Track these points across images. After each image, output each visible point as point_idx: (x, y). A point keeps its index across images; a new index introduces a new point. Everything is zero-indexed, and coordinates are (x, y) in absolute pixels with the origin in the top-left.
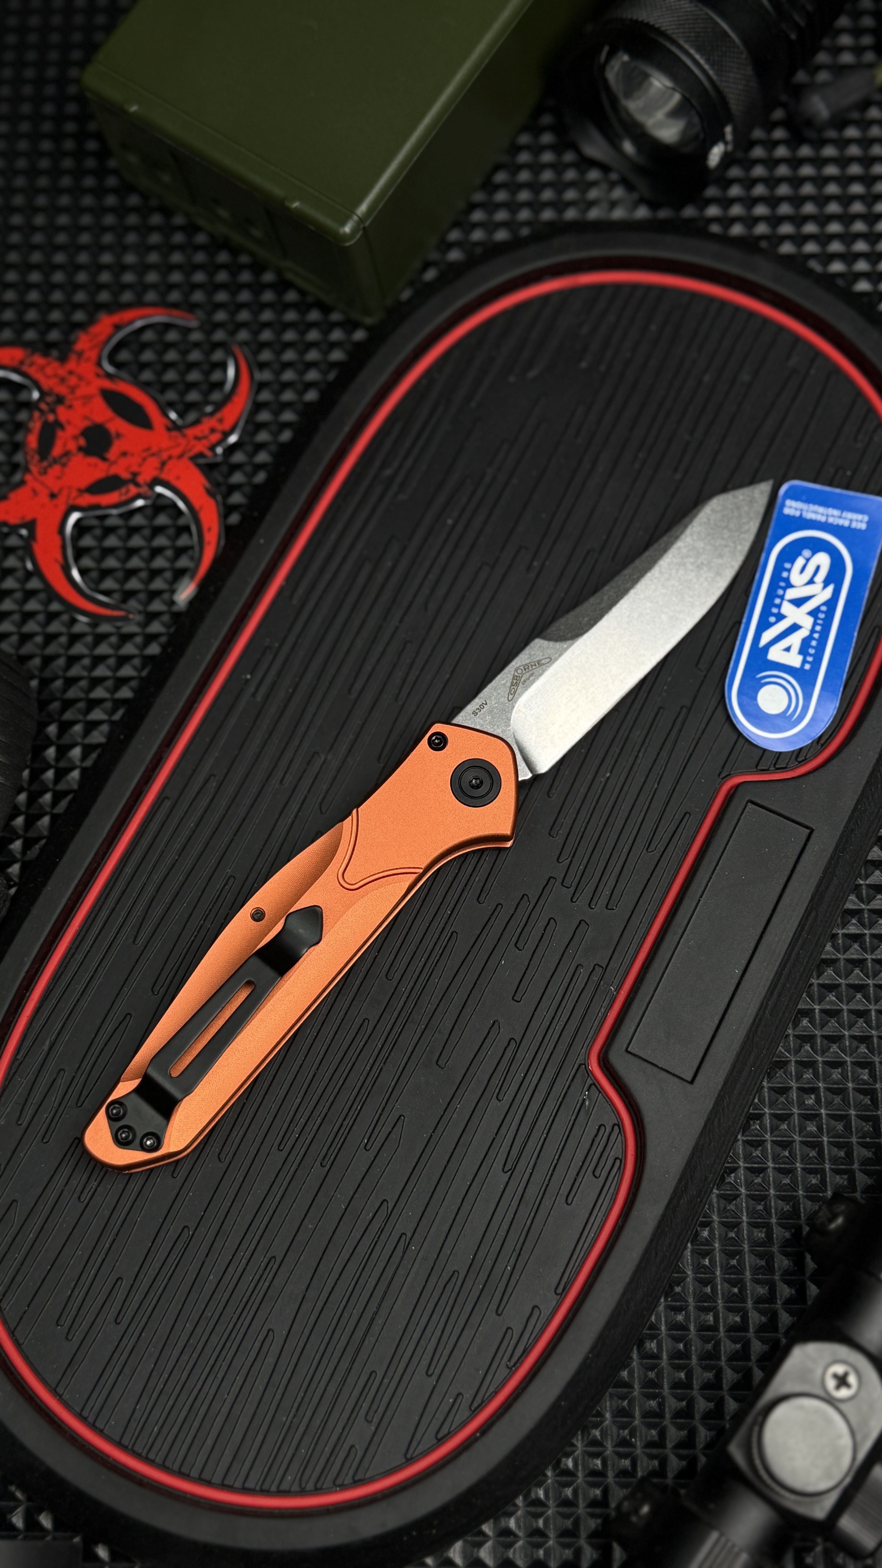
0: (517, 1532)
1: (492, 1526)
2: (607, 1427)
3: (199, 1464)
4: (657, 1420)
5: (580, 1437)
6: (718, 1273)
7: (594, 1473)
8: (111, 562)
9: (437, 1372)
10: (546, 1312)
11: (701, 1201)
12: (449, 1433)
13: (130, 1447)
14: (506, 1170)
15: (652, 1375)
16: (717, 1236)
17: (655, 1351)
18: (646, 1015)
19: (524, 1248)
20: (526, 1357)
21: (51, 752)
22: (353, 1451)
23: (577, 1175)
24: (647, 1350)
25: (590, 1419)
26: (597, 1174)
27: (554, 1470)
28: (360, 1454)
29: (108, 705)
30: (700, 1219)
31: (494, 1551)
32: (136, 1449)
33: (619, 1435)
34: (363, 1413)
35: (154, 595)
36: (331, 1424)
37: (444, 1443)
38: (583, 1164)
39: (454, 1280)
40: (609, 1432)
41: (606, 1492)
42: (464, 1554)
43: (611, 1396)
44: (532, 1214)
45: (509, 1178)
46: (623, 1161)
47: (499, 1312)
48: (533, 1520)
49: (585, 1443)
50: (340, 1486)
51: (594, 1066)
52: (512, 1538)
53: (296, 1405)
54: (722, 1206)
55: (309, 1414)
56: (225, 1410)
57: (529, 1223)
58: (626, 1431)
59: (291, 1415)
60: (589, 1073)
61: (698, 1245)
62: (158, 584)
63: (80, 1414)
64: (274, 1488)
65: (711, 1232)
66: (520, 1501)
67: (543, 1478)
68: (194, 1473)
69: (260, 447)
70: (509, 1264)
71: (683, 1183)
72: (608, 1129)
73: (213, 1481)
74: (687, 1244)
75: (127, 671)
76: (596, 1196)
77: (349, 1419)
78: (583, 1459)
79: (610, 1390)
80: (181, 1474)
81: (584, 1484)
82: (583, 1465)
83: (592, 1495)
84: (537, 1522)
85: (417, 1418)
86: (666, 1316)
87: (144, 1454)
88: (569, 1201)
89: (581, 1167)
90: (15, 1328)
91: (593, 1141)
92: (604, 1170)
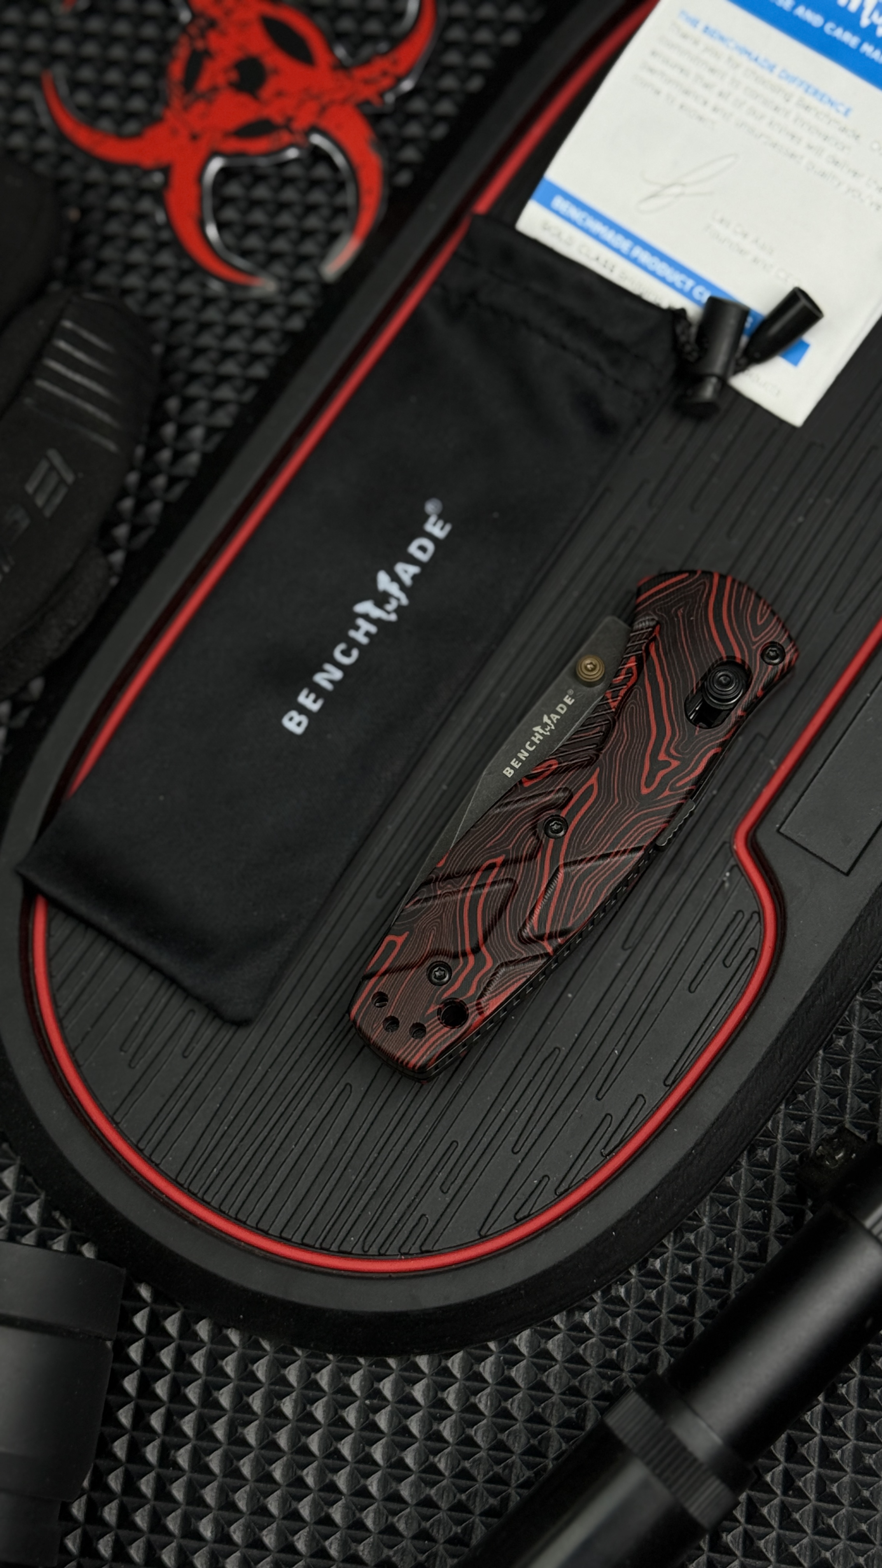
0: (591, 1328)
1: (564, 1318)
2: (702, 1233)
3: (257, 1213)
4: (760, 1232)
5: (672, 1239)
6: (850, 1086)
7: (682, 1278)
8: (258, 216)
9: (524, 1150)
10: (651, 1103)
11: (840, 1005)
12: (529, 1215)
13: (186, 1186)
14: (626, 946)
15: (759, 1184)
16: (854, 1047)
17: (767, 1159)
18: (806, 794)
19: (636, 1032)
20: (624, 1147)
21: (169, 430)
22: (424, 1220)
23: (705, 962)
24: (758, 1157)
25: (685, 1221)
26: (728, 963)
27: (639, 1269)
28: (430, 1224)
29: (239, 383)
30: (837, 1026)
31: (563, 1345)
32: (191, 1188)
33: (714, 1242)
34: (438, 1182)
35: (303, 259)
36: (403, 1190)
37: (522, 1225)
38: (714, 949)
39: (553, 1057)
40: (705, 1238)
41: (693, 1300)
42: (531, 1344)
43: (712, 1200)
44: (650, 997)
45: (629, 957)
46: (759, 953)
47: (600, 1097)
48: (610, 1318)
49: (677, 1246)
50: (405, 1254)
51: (740, 846)
52: (585, 1334)
53: (367, 1165)
54: (864, 1015)
55: (381, 1175)
56: (290, 1161)
57: (644, 1006)
58: (724, 1239)
59: (362, 1174)
60: (734, 853)
61: (830, 1053)
62: (309, 247)
63: (137, 1146)
64: (334, 1248)
65: (848, 1042)
66: (597, 1296)
67: (626, 1277)
68: (252, 1222)
69: (443, 94)
71: (822, 982)
72: (747, 917)
73: (270, 1232)
74: (818, 1049)
75: (263, 345)
76: (723, 987)
77: (422, 1187)
78: (673, 1261)
79: (711, 1194)
80: (238, 1221)
81: (671, 1289)
82: (672, 1268)
83: (677, 1301)
84: (614, 1321)
85: (496, 1196)
86: (783, 1124)
87: (199, 1195)
88: (693, 989)
89: (711, 954)
90: (77, 1048)
91: (728, 926)
92: (736, 960)
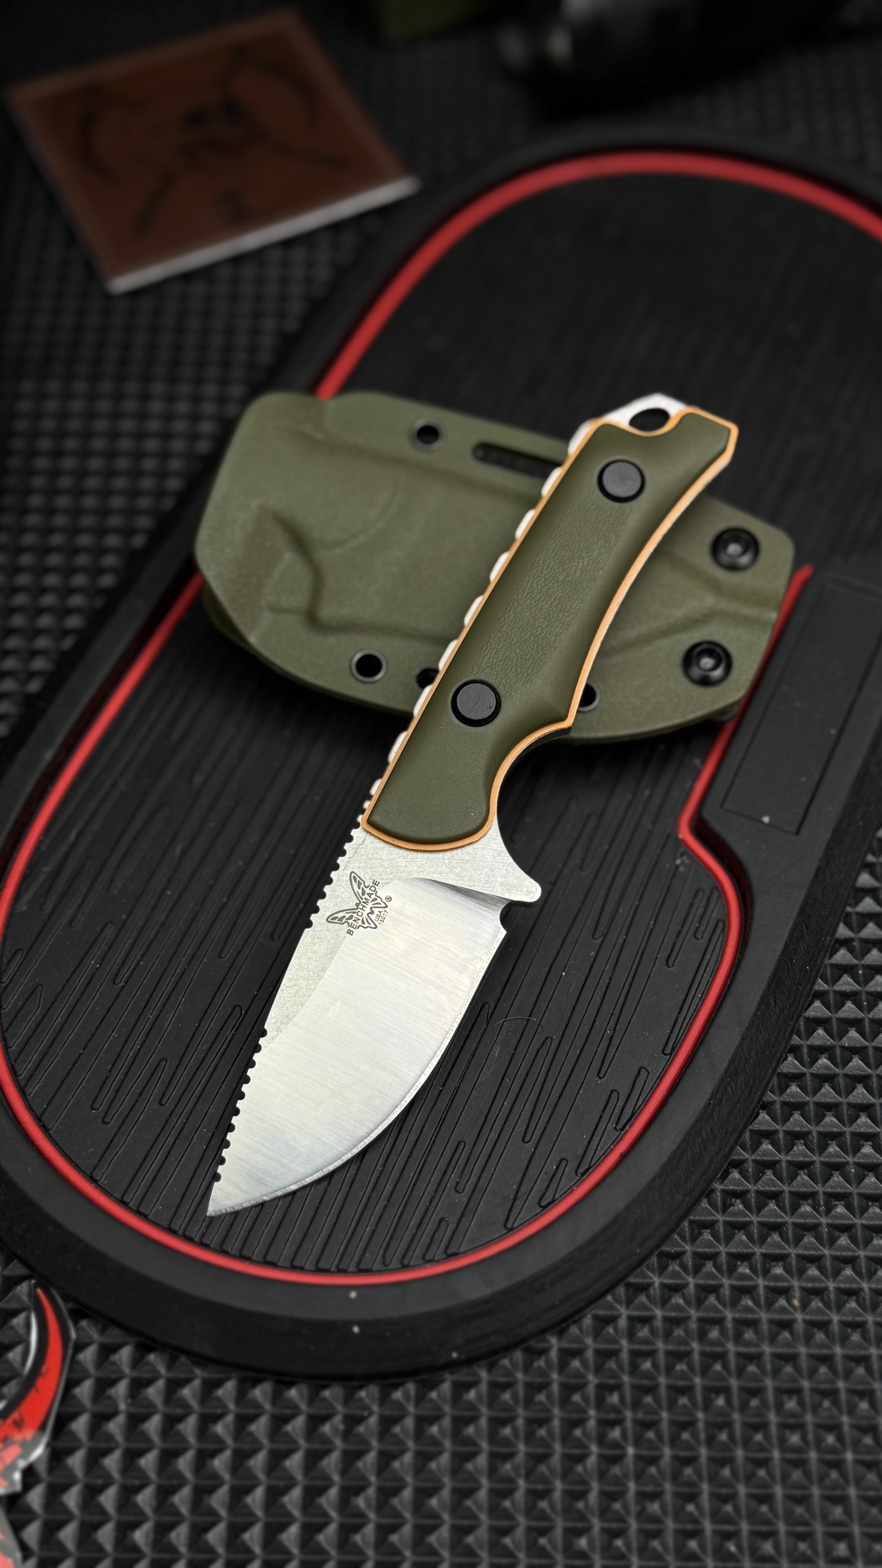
3: (263, 1246)
9: (536, 1137)
10: (655, 1072)
12: (553, 1201)
14: (596, 937)
19: (624, 1010)
20: (636, 1120)
22: (444, 1224)
23: (677, 938)
26: (699, 936)
28: (452, 1226)
32: (187, 1233)
34: (451, 1185)
36: (416, 1196)
37: (548, 1210)
38: (682, 926)
39: (547, 1045)
44: (630, 978)
45: (601, 945)
46: (726, 924)
47: (601, 1076)
50: (432, 1258)
57: (626, 987)
60: (681, 841)
63: (121, 1200)
64: (352, 1267)
70: (608, 1029)
71: (799, 927)
72: (707, 893)
76: (700, 957)
85: (516, 1186)
88: (670, 963)
89: (680, 931)
90: (44, 1113)
91: (691, 905)
92: (706, 932)
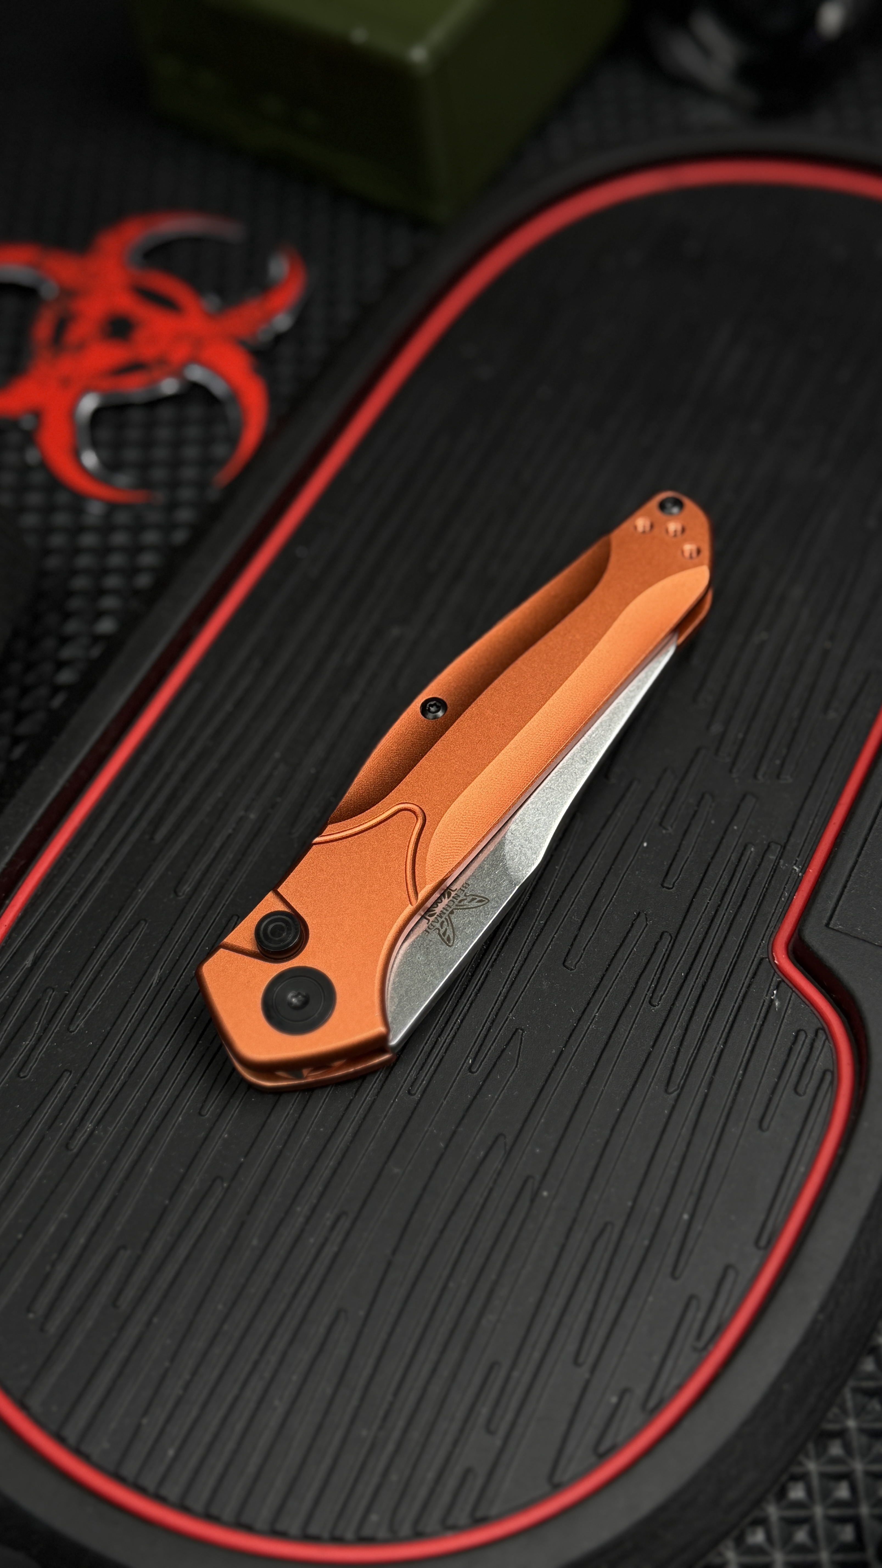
9: (591, 1359)
10: (745, 1272)
12: (614, 1445)
13: (132, 1480)
14: (671, 1090)
19: (706, 1187)
20: (721, 1336)
22: (470, 1476)
23: (772, 1093)
26: (801, 1091)
28: (480, 1481)
29: (123, 594)
32: (140, 1481)
36: (435, 1439)
37: (606, 1461)
38: (779, 1078)
39: (607, 1233)
44: (713, 1146)
45: (677, 1100)
46: (836, 1075)
47: (677, 1275)
50: (452, 1528)
51: (782, 959)
53: (380, 1414)
59: (375, 1428)
60: (776, 968)
63: (57, 1434)
64: (351, 1533)
67: (762, 1515)
68: (228, 1516)
70: (685, 1212)
72: (811, 1035)
73: (257, 1525)
75: (145, 559)
76: (802, 1119)
77: (461, 1432)
80: (209, 1517)
85: (564, 1426)
87: (151, 1489)
88: (765, 1126)
89: (777, 1084)
91: (791, 1050)
92: (810, 1086)
